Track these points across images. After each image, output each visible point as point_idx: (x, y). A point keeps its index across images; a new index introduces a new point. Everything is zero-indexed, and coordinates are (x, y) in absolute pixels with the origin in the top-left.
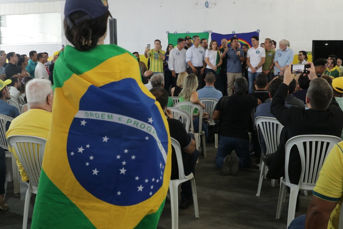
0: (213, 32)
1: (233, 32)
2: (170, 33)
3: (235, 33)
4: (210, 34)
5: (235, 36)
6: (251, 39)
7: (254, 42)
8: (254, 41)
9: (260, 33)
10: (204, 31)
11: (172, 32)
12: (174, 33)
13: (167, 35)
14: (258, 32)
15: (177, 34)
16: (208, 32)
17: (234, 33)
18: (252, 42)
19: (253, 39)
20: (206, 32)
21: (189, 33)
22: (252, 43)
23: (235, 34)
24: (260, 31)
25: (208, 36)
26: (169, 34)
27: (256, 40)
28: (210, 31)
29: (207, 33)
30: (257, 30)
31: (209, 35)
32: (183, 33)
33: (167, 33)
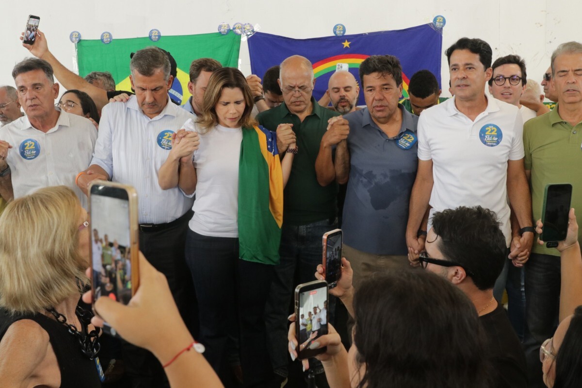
0: (257, 29)
1: (335, 28)
2: (83, 38)
3: (346, 34)
4: (244, 39)
5: (346, 44)
9: (444, 28)
10: (220, 27)
11: (91, 34)
12: (102, 40)
13: (74, 45)
14: (438, 25)
15: (111, 41)
16: (239, 31)
17: (339, 33)
20: (229, 30)
21: (160, 36)
23: (345, 38)
24: (444, 22)
25: (235, 48)
26: (80, 41)
28: (242, 28)
29: (230, 37)
30: (435, 20)
31: (239, 42)
32: (136, 37)
33: (74, 39)
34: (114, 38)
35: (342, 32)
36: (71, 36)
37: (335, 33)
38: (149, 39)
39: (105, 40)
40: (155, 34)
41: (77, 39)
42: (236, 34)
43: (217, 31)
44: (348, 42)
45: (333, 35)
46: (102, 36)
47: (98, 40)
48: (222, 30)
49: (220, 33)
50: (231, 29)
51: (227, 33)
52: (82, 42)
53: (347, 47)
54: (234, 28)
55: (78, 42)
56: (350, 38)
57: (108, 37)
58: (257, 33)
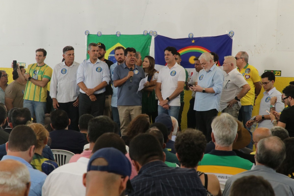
1: (189, 34)
2: (90, 33)
3: (194, 37)
4: (153, 38)
5: (193, 41)
6: (165, 51)
7: (169, 57)
8: (168, 55)
10: (144, 32)
11: (93, 32)
12: (97, 35)
13: (86, 36)
15: (101, 35)
16: (151, 34)
17: (191, 37)
18: (165, 57)
19: (166, 52)
20: (148, 34)
21: (120, 35)
22: (166, 59)
23: (193, 39)
26: (89, 34)
27: (172, 54)
29: (148, 36)
31: (151, 39)
32: (111, 34)
33: (86, 34)
34: (102, 34)
35: (192, 37)
36: (86, 32)
37: (189, 37)
38: (116, 36)
39: (99, 35)
40: (118, 33)
41: (88, 34)
42: (150, 35)
43: (143, 34)
44: (194, 40)
45: (188, 37)
46: (98, 33)
47: (95, 35)
48: (145, 33)
49: (144, 34)
50: (148, 33)
51: (147, 35)
52: (89, 35)
53: (193, 43)
54: (149, 33)
55: (88, 35)
56: (195, 39)
57: (100, 33)
58: (158, 35)
